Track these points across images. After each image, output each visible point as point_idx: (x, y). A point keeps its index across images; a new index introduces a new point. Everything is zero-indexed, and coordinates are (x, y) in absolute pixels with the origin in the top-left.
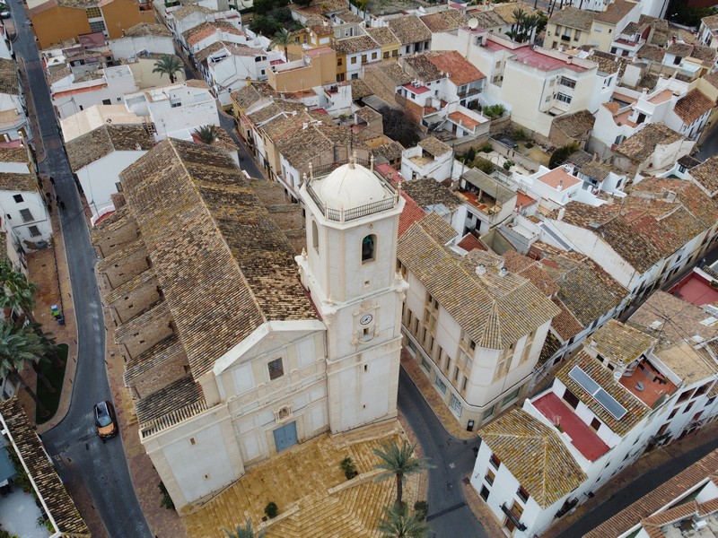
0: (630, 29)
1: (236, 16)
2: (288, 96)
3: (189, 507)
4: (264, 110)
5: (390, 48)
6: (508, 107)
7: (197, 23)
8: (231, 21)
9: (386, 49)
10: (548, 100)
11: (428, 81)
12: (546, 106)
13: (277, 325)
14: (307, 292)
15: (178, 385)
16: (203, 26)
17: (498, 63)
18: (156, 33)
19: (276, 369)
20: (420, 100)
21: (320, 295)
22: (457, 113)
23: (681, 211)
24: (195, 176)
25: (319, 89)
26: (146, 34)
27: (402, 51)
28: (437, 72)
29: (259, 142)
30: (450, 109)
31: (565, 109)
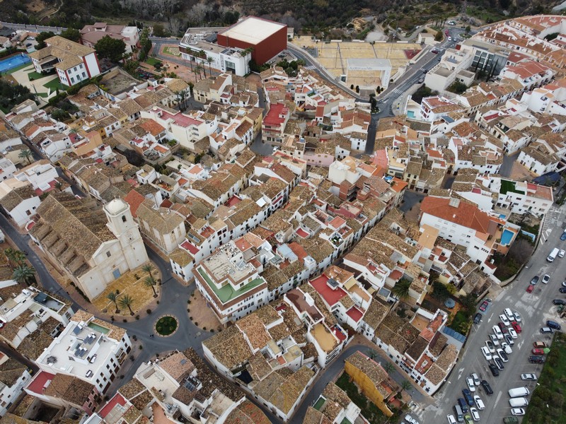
0: (226, 89)
1: (43, 113)
2: (84, 156)
3: (94, 300)
4: (76, 166)
5: (123, 119)
6: (177, 139)
7: (27, 123)
8: (41, 116)
9: (121, 120)
10: (190, 136)
11: (142, 136)
12: (191, 139)
13: (106, 243)
14: (112, 233)
15: (82, 266)
16: (30, 124)
17: (169, 124)
18: (11, 137)
19: (109, 254)
20: (140, 145)
21: (115, 233)
22: (158, 146)
23: (230, 176)
24: (66, 206)
25: (96, 150)
26: (7, 139)
27: (129, 118)
28: (145, 131)
29: (78, 180)
30: (153, 146)
31: (199, 138)
